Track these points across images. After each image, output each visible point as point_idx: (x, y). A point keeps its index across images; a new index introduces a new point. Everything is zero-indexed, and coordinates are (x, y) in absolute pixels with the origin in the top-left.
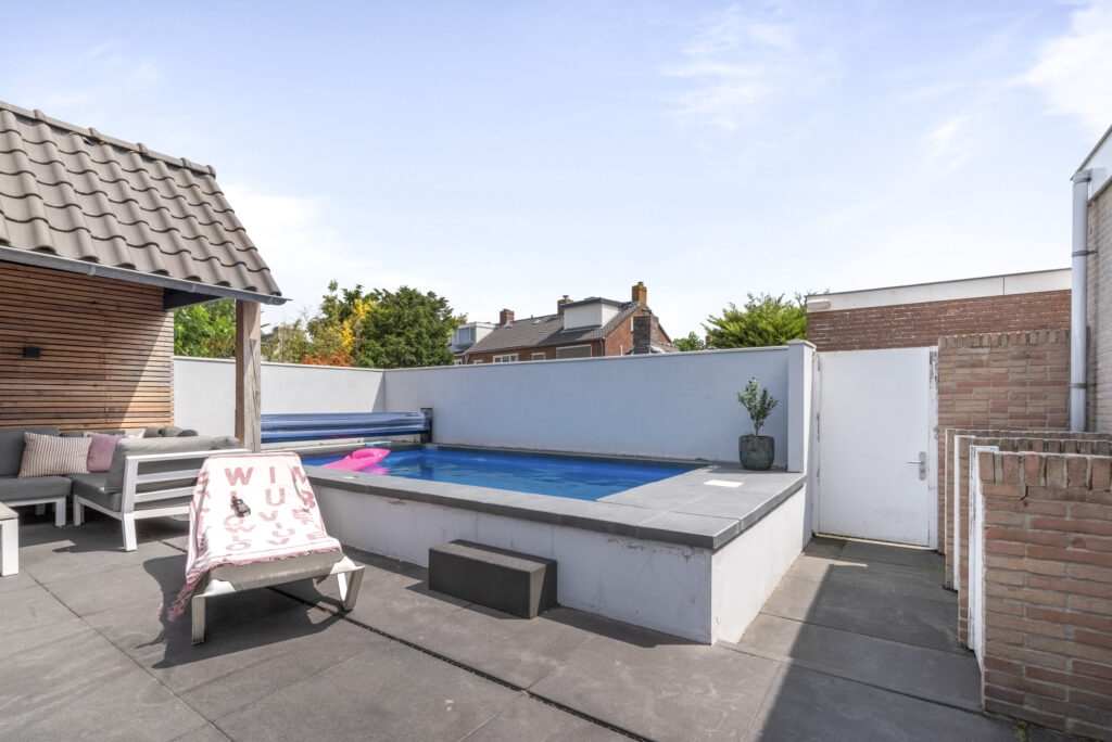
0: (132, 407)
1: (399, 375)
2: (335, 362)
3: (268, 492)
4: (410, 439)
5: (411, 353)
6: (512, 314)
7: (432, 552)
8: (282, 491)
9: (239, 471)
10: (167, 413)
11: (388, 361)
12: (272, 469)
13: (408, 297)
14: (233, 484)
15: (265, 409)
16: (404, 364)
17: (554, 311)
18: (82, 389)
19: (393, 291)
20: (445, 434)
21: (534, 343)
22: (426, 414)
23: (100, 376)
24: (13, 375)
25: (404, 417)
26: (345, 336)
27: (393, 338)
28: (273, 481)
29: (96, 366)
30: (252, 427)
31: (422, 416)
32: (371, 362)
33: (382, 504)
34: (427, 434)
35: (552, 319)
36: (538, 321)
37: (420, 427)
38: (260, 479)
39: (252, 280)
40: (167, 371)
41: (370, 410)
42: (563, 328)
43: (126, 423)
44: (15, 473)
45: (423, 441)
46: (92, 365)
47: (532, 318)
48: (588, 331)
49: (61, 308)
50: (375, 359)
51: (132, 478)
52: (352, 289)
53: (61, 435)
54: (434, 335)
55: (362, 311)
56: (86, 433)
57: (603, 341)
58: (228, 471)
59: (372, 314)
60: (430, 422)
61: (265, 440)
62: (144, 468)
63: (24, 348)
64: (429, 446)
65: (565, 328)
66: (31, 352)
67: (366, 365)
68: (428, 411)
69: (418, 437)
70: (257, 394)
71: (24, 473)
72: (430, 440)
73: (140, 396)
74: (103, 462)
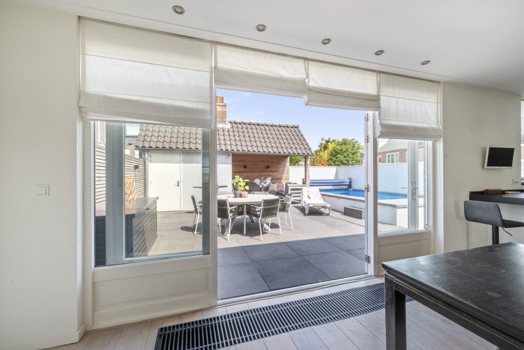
0: (283, 178)
1: (342, 168)
2: (323, 165)
3: (314, 195)
4: (345, 187)
5: (346, 160)
7: (345, 208)
8: (316, 195)
9: (308, 191)
10: (288, 179)
11: (338, 163)
12: (314, 191)
13: (344, 143)
14: (307, 193)
15: (311, 178)
16: (345, 164)
18: (275, 174)
19: (340, 140)
20: (355, 186)
23: (277, 171)
24: (266, 171)
25: (342, 180)
26: (325, 155)
27: (339, 156)
30: (308, 182)
31: (348, 181)
32: (333, 164)
33: (335, 199)
34: (350, 186)
37: (347, 184)
38: (312, 193)
39: (309, 152)
40: (288, 170)
41: (333, 178)
43: (282, 181)
44: (267, 190)
45: (348, 188)
46: (276, 169)
49: (272, 158)
50: (334, 163)
52: (327, 139)
53: (272, 183)
54: (353, 154)
55: (331, 146)
56: (277, 183)
58: (306, 191)
59: (334, 149)
60: (350, 182)
61: (310, 186)
62: (292, 190)
64: (350, 189)
66: (268, 167)
67: (331, 165)
68: (350, 179)
70: (309, 176)
71: (269, 190)
72: (350, 187)
73: (284, 175)
74: (280, 189)
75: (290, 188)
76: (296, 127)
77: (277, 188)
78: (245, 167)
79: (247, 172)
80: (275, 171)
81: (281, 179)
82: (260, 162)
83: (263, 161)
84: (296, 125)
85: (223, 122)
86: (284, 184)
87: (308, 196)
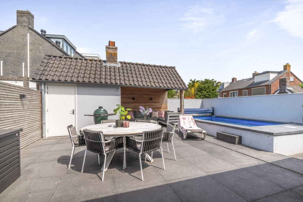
0: (162, 107)
1: (206, 100)
2: (191, 98)
3: (188, 121)
4: (208, 114)
5: (208, 95)
6: (236, 79)
7: (217, 133)
8: (190, 121)
9: (184, 118)
10: (167, 108)
11: (202, 97)
12: (188, 118)
13: (207, 81)
14: (183, 120)
15: (185, 108)
16: (208, 97)
17: (251, 77)
18: (157, 104)
19: (203, 80)
20: (217, 113)
21: (244, 87)
22: (212, 109)
23: (158, 102)
24: (150, 102)
25: (207, 109)
26: (193, 91)
27: (204, 92)
28: (189, 119)
30: (183, 111)
31: (211, 109)
32: (199, 97)
33: (207, 125)
34: (213, 113)
35: (250, 79)
36: (245, 80)
37: (211, 112)
38: (187, 119)
39: (183, 86)
40: (167, 101)
41: (199, 108)
42: (254, 82)
43: (161, 110)
44: (151, 117)
45: (212, 115)
46: (157, 101)
47: (243, 80)
48: (264, 82)
49: (154, 92)
50: (200, 97)
51: (169, 118)
52: (193, 80)
53: (155, 111)
54: (213, 90)
55: (196, 85)
56: (158, 111)
57: (270, 85)
58: (182, 118)
59: (199, 86)
60: (213, 111)
61: (185, 113)
62: (170, 117)
65: (255, 82)
66: (151, 99)
67: (198, 98)
68: (213, 108)
69: (210, 114)
70: (183, 105)
71: (152, 117)
72: (213, 115)
73: (163, 105)
74: (160, 116)
75: (169, 115)
76: (173, 68)
77: (158, 115)
78: (133, 99)
79: (135, 102)
80: (156, 102)
81: (160, 108)
82: (145, 95)
83: (147, 94)
84: (173, 66)
85: (114, 62)
86: (164, 113)
87: (184, 122)
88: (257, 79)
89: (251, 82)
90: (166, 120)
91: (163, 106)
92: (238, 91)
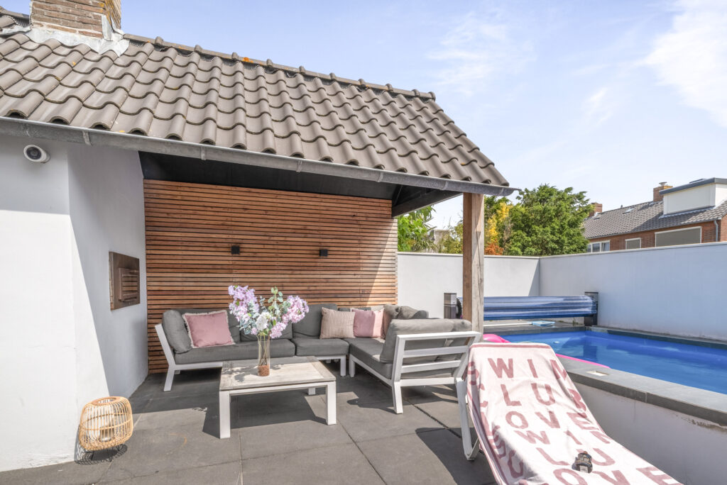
0: (374, 290)
1: (546, 259)
2: (489, 253)
5: (553, 241)
6: (600, 206)
8: (548, 388)
9: (500, 361)
10: (394, 294)
12: (530, 361)
14: (500, 376)
18: (348, 277)
20: (614, 317)
21: (629, 230)
22: (592, 297)
23: (356, 268)
24: (315, 268)
25: (560, 300)
28: (535, 375)
29: (355, 261)
31: (589, 300)
32: (519, 250)
34: (592, 319)
35: (646, 206)
36: (630, 210)
37: (588, 310)
38: (522, 373)
40: (393, 263)
41: (525, 292)
42: (662, 213)
43: (371, 301)
44: (318, 335)
45: (587, 324)
47: (622, 208)
48: (697, 213)
49: (337, 221)
50: (523, 248)
51: (401, 354)
53: (339, 310)
56: (352, 308)
57: (719, 221)
58: (490, 361)
60: (596, 306)
62: (411, 345)
63: (320, 251)
64: (594, 328)
65: (665, 213)
66: (323, 253)
67: (517, 253)
68: (594, 295)
69: (580, 321)
70: (481, 280)
71: (323, 336)
72: (595, 323)
73: (378, 282)
74: (362, 331)
75: (403, 337)
76: (425, 99)
77: (355, 327)
78: (236, 250)
79: (242, 267)
80: (347, 268)
81: (365, 294)
82: (295, 231)
83: (304, 231)
86: (379, 317)
87: (506, 395)
88: (671, 206)
89: (652, 213)
90: (389, 360)
91: (378, 284)
92: (609, 241)
